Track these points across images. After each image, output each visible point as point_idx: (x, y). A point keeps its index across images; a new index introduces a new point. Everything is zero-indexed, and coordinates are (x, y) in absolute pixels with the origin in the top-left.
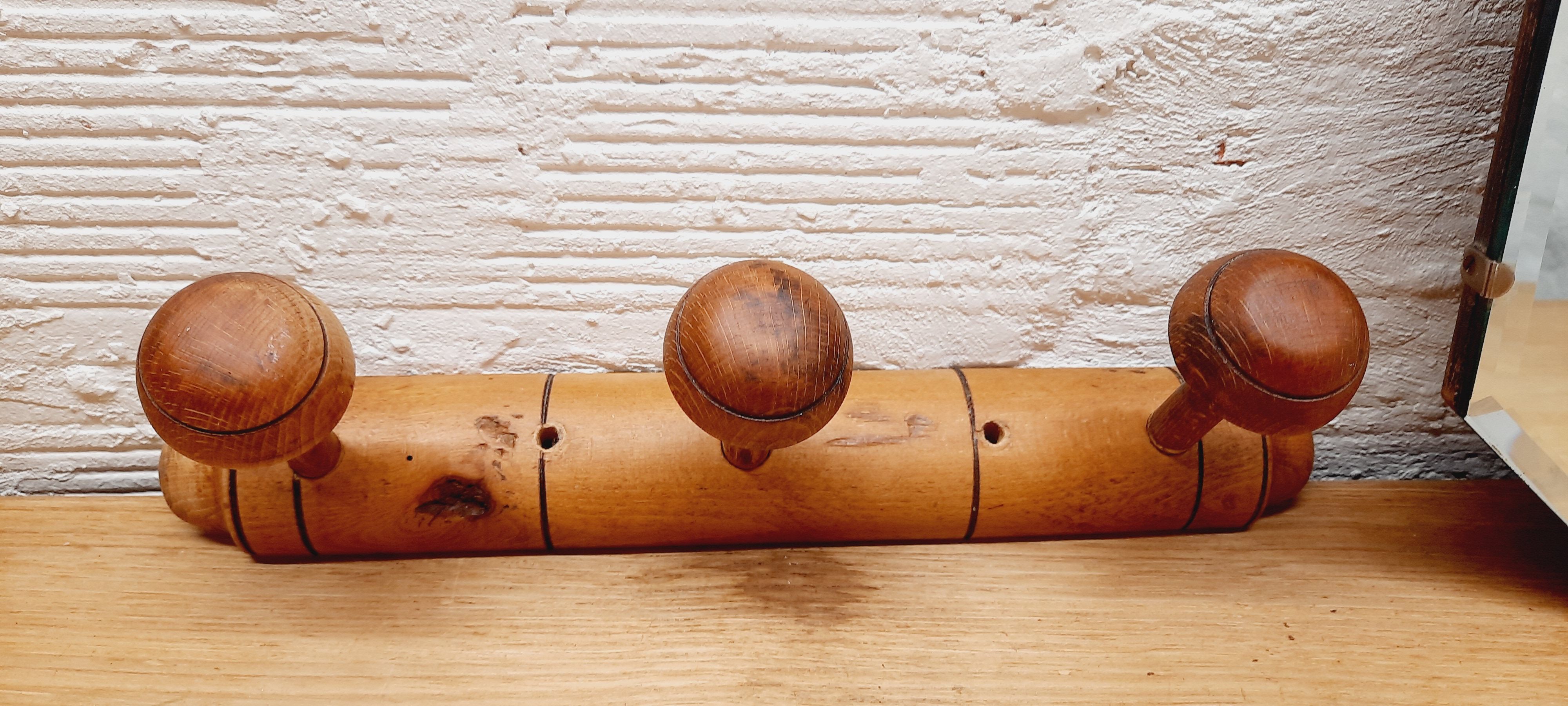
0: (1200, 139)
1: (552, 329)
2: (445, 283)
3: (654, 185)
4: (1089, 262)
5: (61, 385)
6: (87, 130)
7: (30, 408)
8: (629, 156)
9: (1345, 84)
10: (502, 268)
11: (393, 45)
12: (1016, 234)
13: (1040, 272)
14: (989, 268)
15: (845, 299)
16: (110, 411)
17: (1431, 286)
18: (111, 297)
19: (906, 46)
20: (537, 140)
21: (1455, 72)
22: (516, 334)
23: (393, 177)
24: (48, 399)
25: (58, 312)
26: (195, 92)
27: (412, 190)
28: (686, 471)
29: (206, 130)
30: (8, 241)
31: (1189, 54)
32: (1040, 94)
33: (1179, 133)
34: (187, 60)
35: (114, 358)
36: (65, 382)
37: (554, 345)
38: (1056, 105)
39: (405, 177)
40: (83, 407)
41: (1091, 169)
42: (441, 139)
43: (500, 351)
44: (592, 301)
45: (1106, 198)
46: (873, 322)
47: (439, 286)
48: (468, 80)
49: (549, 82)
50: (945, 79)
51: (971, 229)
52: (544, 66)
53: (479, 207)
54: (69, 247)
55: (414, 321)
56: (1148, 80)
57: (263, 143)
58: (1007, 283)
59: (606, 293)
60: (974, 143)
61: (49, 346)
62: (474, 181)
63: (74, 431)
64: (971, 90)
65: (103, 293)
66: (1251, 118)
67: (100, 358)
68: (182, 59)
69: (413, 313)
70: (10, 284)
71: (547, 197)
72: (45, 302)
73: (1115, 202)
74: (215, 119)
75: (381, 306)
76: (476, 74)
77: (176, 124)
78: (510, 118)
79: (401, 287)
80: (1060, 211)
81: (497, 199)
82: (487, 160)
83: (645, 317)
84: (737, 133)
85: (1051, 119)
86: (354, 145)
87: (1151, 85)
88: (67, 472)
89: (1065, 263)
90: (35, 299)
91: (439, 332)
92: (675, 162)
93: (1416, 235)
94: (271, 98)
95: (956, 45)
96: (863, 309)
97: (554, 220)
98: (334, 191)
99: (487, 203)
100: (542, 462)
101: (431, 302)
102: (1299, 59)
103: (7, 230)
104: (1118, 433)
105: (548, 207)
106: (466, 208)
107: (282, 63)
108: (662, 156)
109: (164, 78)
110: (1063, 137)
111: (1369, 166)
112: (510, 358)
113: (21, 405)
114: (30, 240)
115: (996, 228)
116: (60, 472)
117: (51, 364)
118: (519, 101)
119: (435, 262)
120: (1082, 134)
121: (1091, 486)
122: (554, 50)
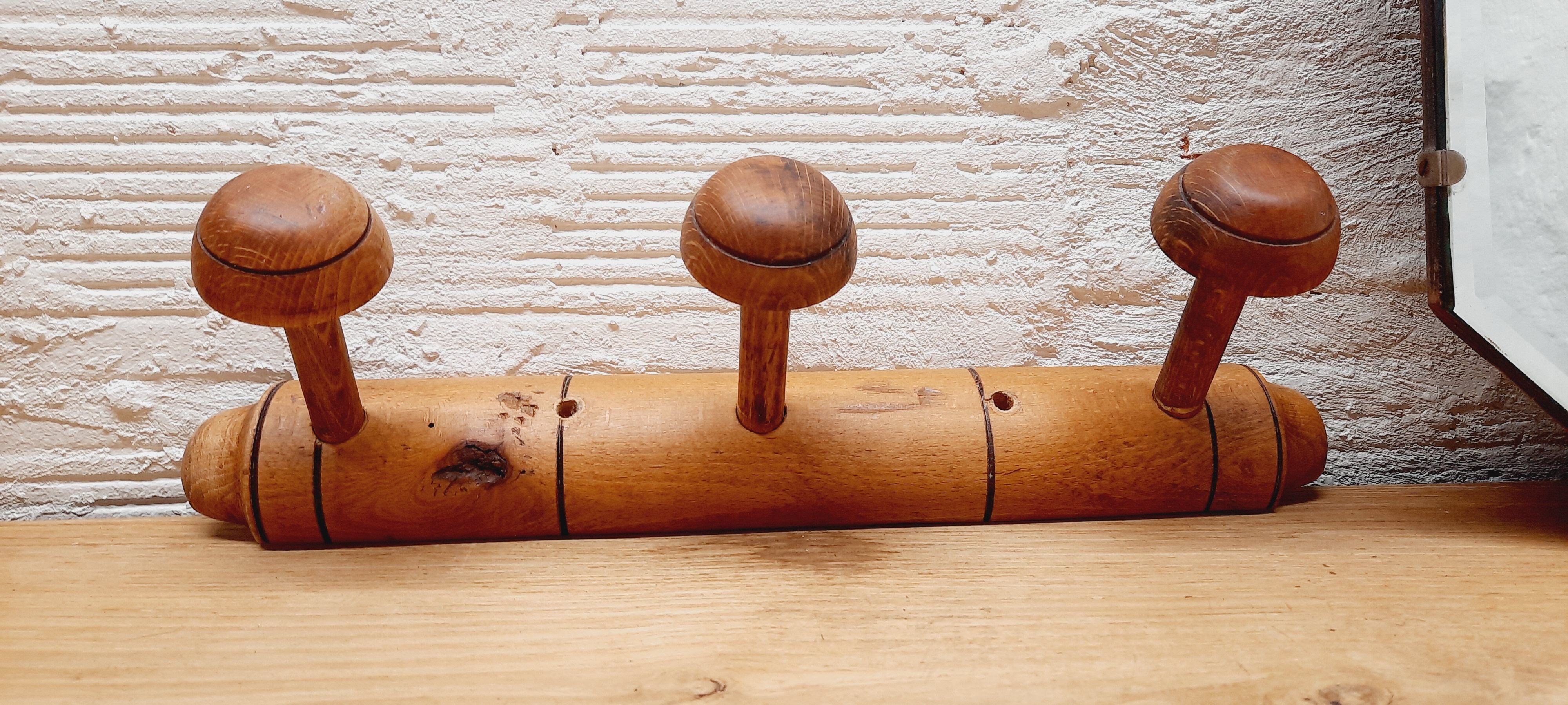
0: (1163, 132)
1: (576, 334)
2: (477, 285)
3: (673, 182)
4: (1079, 257)
5: (99, 402)
6: (172, 136)
7: (65, 429)
8: (651, 154)
9: (1285, 78)
10: (532, 269)
11: (449, 52)
12: (1007, 228)
13: (1034, 266)
14: (985, 263)
15: (852, 297)
16: (142, 431)
17: (1407, 277)
18: (165, 304)
19: (894, 47)
20: (569, 139)
21: (1382, 64)
22: (542, 339)
23: (439, 177)
24: (84, 418)
25: (111, 321)
26: (272, 98)
27: (455, 190)
28: (702, 434)
29: (277, 133)
30: (80, 246)
31: (1142, 50)
32: (1014, 87)
33: (1145, 126)
34: (269, 68)
35: (156, 370)
36: (105, 398)
37: (576, 352)
38: (1030, 98)
39: (450, 177)
40: (116, 427)
41: (1070, 164)
42: (485, 140)
43: (526, 357)
44: (614, 303)
45: (1087, 192)
46: (881, 322)
47: (472, 288)
48: (512, 85)
49: (582, 84)
50: (930, 77)
51: (965, 223)
52: (578, 69)
53: (513, 206)
54: (135, 252)
55: (445, 326)
56: (1110, 75)
57: (326, 145)
58: (1004, 278)
59: (627, 294)
60: (960, 137)
61: (96, 358)
62: (510, 179)
63: (102, 456)
64: (953, 86)
65: (158, 299)
66: (1207, 111)
67: (143, 370)
68: (266, 67)
69: (445, 318)
70: (72, 291)
71: (576, 195)
72: (101, 310)
73: (1096, 196)
74: (286, 123)
75: (416, 311)
76: (519, 78)
77: (251, 128)
78: (546, 119)
79: (436, 289)
80: (1047, 203)
81: (531, 198)
82: (525, 159)
83: (663, 321)
84: (748, 131)
85: (1028, 113)
86: (406, 147)
87: (1113, 79)
88: (86, 504)
89: (1056, 257)
90: (93, 306)
91: (468, 337)
92: (692, 159)
93: (1382, 225)
94: (338, 103)
95: (936, 45)
96: (869, 308)
97: (581, 219)
98: (383, 192)
99: (521, 202)
100: (561, 428)
101: (463, 305)
102: (1240, 54)
103: (81, 235)
104: (1125, 400)
105: (577, 205)
106: (502, 207)
107: (351, 71)
108: (681, 154)
109: (247, 86)
110: (1040, 130)
111: (1324, 156)
112: (534, 366)
113: (57, 426)
114: (100, 244)
115: (988, 221)
116: (80, 505)
118: (555, 102)
119: (469, 263)
120: (1057, 128)
121: (1105, 449)
122: (588, 55)
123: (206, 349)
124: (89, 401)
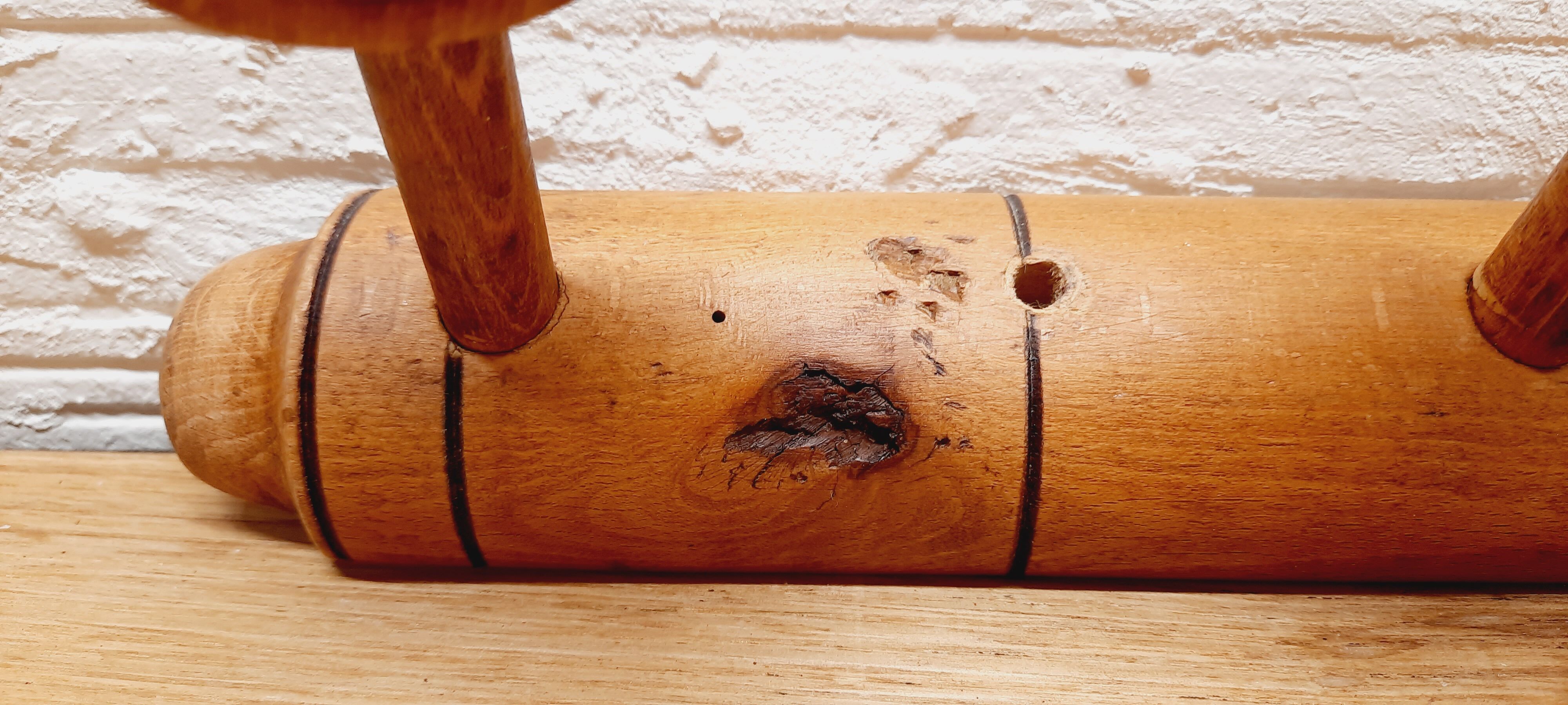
1: (1048, 90)
5: (46, 214)
16: (135, 275)
22: (970, 101)
24: (20, 247)
25: (46, 42)
35: (150, 150)
36: (54, 207)
37: (1044, 133)
40: (84, 266)
43: (932, 143)
44: (1150, 19)
55: (758, 67)
61: (28, 123)
63: (65, 321)
67: (122, 150)
69: (758, 48)
72: (24, 16)
75: (693, 30)
83: (1255, 65)
88: (48, 411)
91: (806, 94)
100: (1031, 337)
101: (801, 19)
112: (948, 163)
116: (36, 411)
117: (30, 166)
123: (246, 107)
124: (25, 211)
